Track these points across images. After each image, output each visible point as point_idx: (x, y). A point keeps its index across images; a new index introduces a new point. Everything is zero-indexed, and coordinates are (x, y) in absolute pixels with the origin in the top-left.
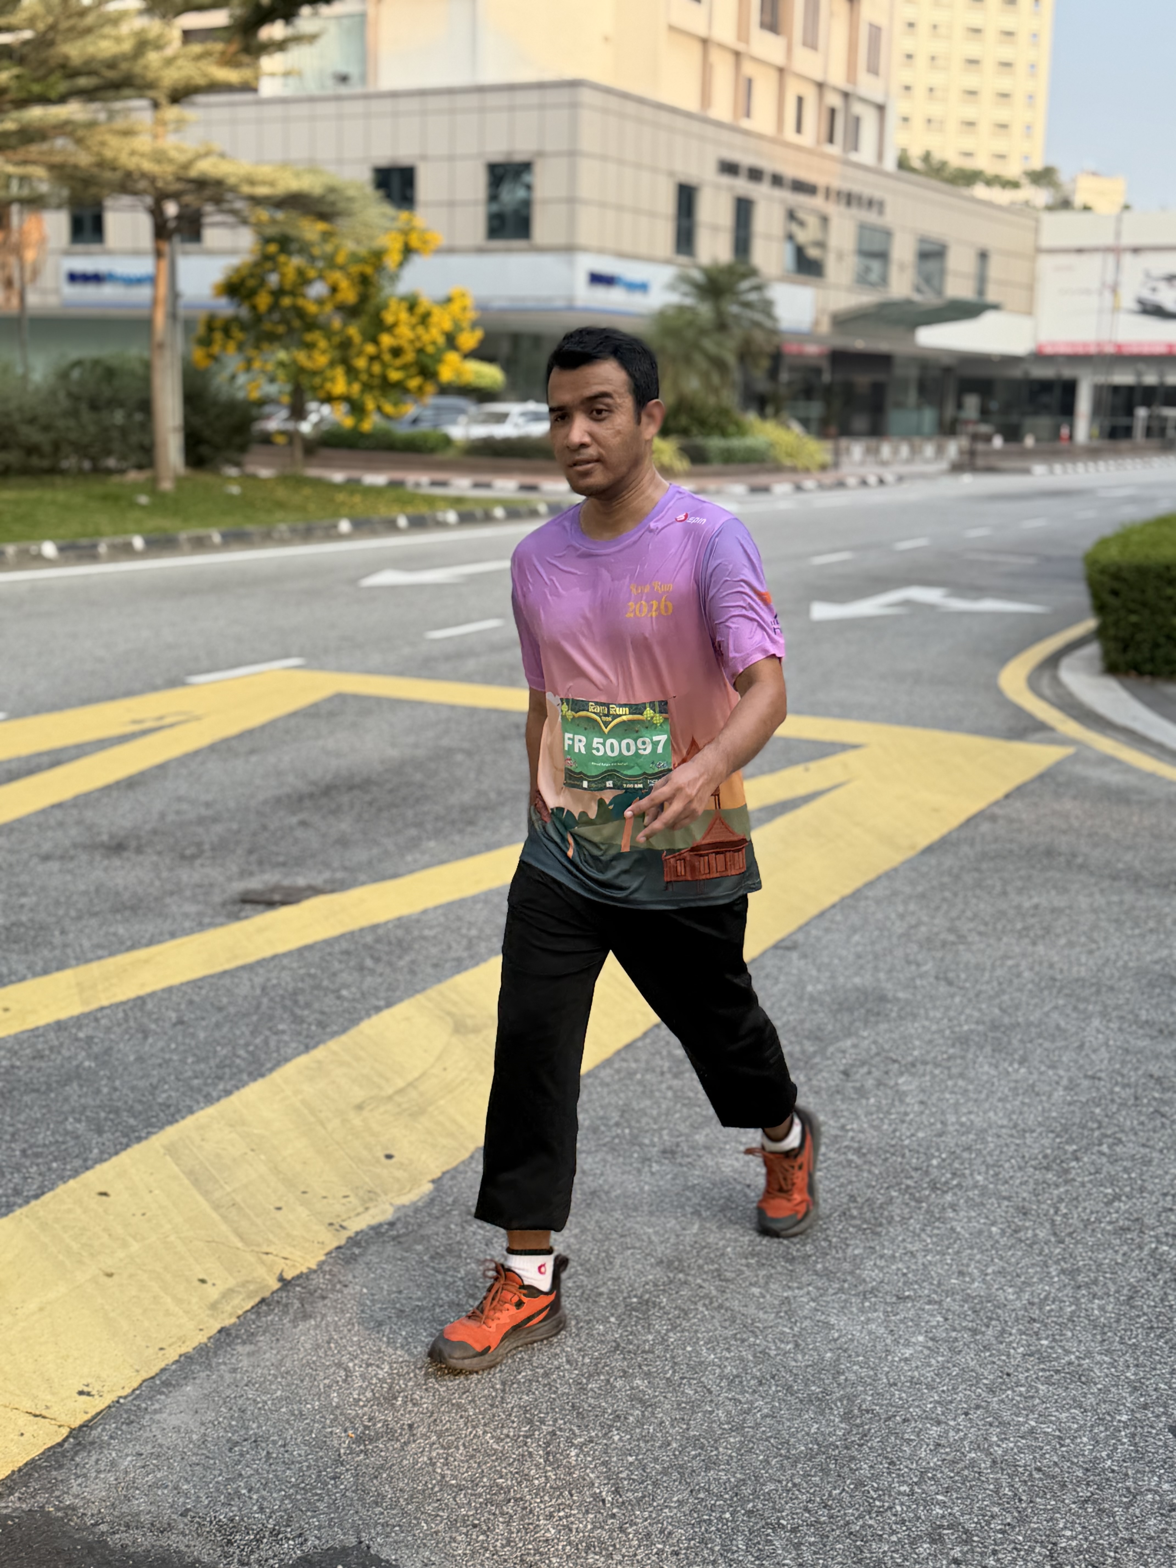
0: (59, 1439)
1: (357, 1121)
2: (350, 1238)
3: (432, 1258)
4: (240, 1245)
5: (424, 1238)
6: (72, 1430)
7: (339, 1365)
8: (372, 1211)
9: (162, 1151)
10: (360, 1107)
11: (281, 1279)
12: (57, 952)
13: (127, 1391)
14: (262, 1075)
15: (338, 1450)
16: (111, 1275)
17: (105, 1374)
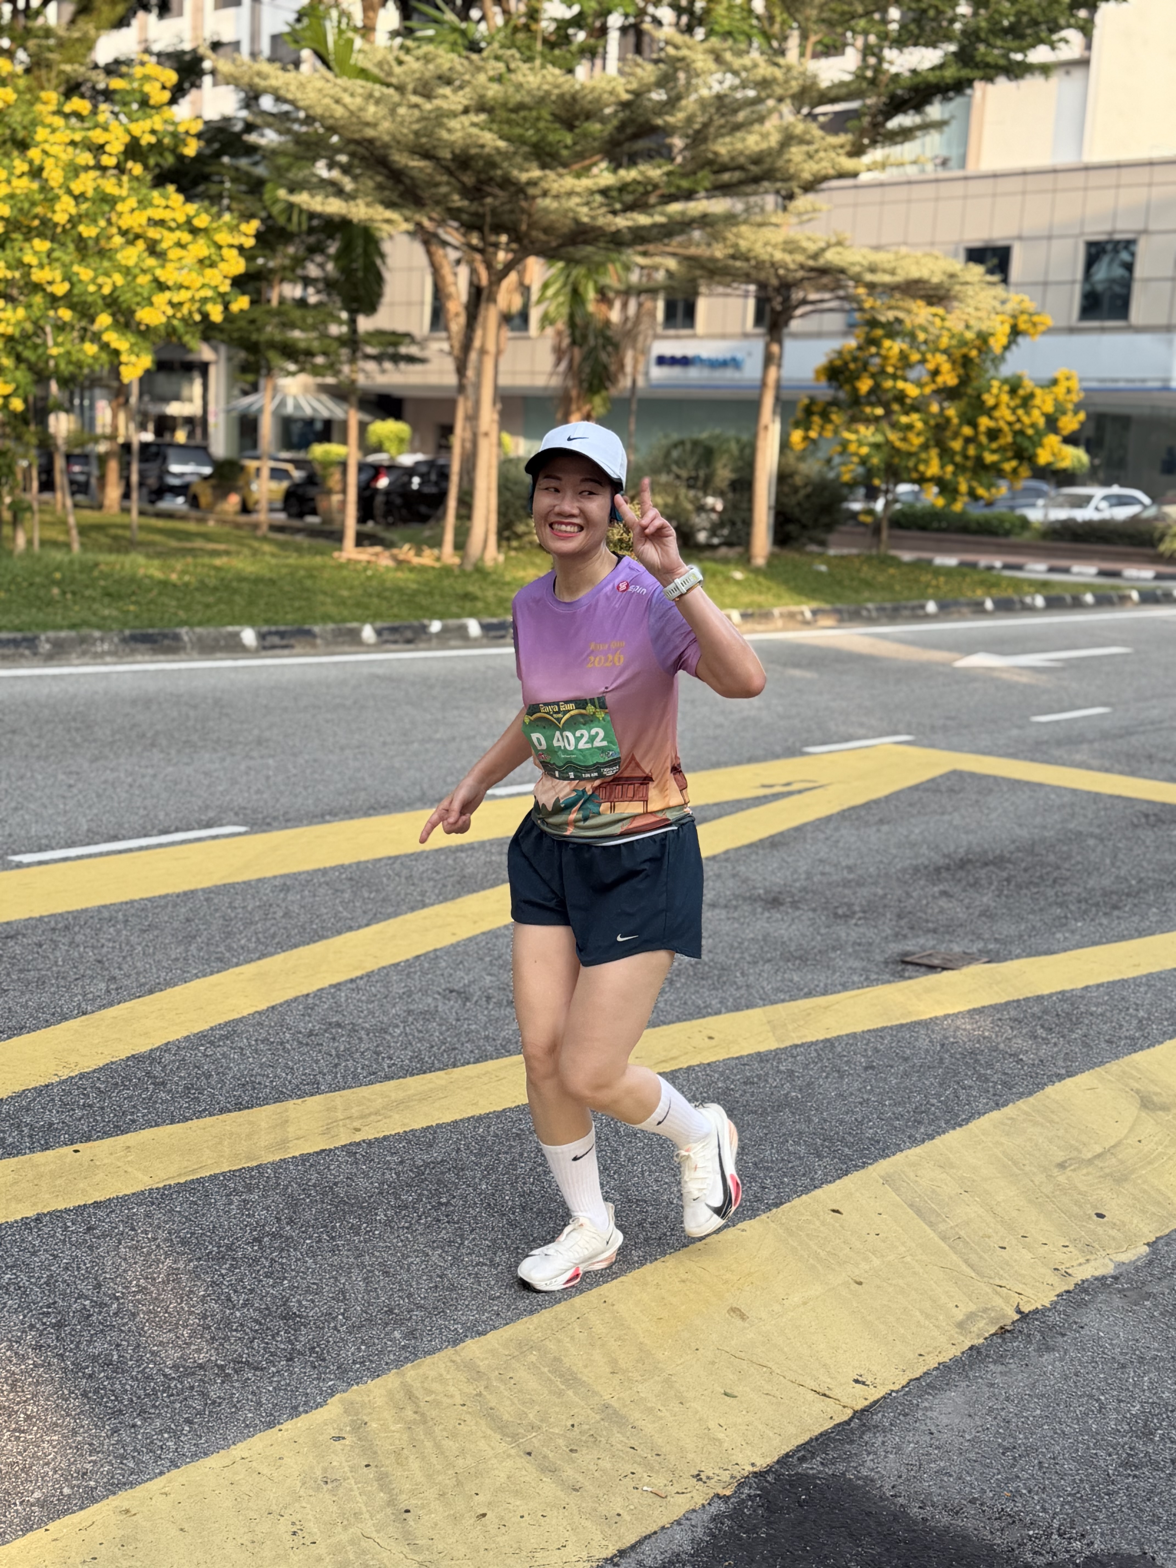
0: (846, 1418)
1: (1062, 1179)
2: (1077, 1284)
3: (1161, 1314)
4: (973, 1275)
5: (1149, 1296)
6: (855, 1412)
7: (1091, 1396)
8: (1094, 1263)
9: (881, 1181)
10: (1062, 1166)
11: (1019, 1311)
12: (743, 991)
13: (898, 1386)
16: (860, 1283)
17: (874, 1369)
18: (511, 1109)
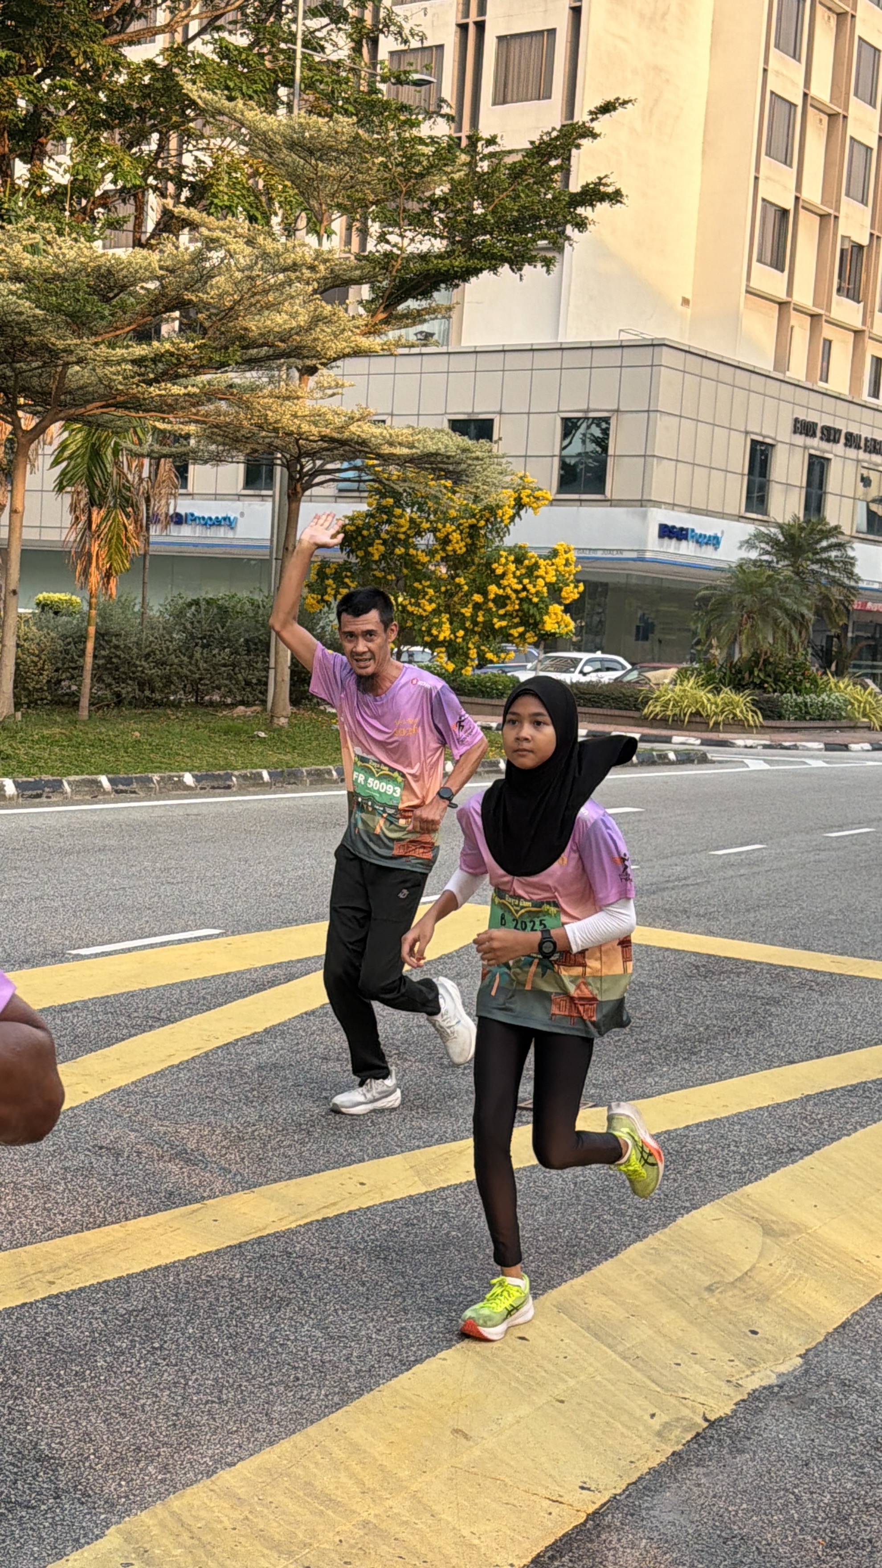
0: (582, 1520)
1: (713, 1301)
2: (749, 1394)
3: (828, 1417)
4: (659, 1389)
5: (813, 1401)
6: (588, 1515)
7: (787, 1490)
8: (757, 1375)
9: (555, 1310)
10: (710, 1289)
11: (706, 1420)
12: (380, 1141)
13: (619, 1491)
14: (612, 1257)
15: (816, 1552)
16: (562, 1402)
17: (595, 1476)
18: (194, 1258)
